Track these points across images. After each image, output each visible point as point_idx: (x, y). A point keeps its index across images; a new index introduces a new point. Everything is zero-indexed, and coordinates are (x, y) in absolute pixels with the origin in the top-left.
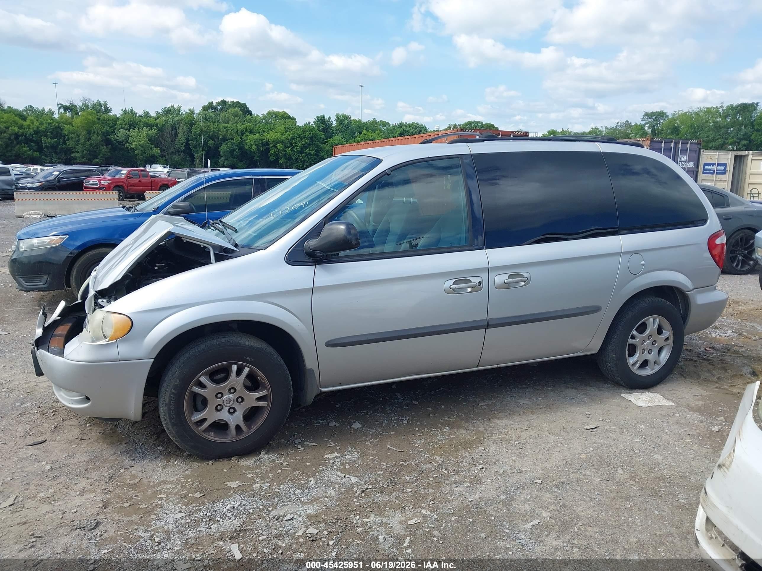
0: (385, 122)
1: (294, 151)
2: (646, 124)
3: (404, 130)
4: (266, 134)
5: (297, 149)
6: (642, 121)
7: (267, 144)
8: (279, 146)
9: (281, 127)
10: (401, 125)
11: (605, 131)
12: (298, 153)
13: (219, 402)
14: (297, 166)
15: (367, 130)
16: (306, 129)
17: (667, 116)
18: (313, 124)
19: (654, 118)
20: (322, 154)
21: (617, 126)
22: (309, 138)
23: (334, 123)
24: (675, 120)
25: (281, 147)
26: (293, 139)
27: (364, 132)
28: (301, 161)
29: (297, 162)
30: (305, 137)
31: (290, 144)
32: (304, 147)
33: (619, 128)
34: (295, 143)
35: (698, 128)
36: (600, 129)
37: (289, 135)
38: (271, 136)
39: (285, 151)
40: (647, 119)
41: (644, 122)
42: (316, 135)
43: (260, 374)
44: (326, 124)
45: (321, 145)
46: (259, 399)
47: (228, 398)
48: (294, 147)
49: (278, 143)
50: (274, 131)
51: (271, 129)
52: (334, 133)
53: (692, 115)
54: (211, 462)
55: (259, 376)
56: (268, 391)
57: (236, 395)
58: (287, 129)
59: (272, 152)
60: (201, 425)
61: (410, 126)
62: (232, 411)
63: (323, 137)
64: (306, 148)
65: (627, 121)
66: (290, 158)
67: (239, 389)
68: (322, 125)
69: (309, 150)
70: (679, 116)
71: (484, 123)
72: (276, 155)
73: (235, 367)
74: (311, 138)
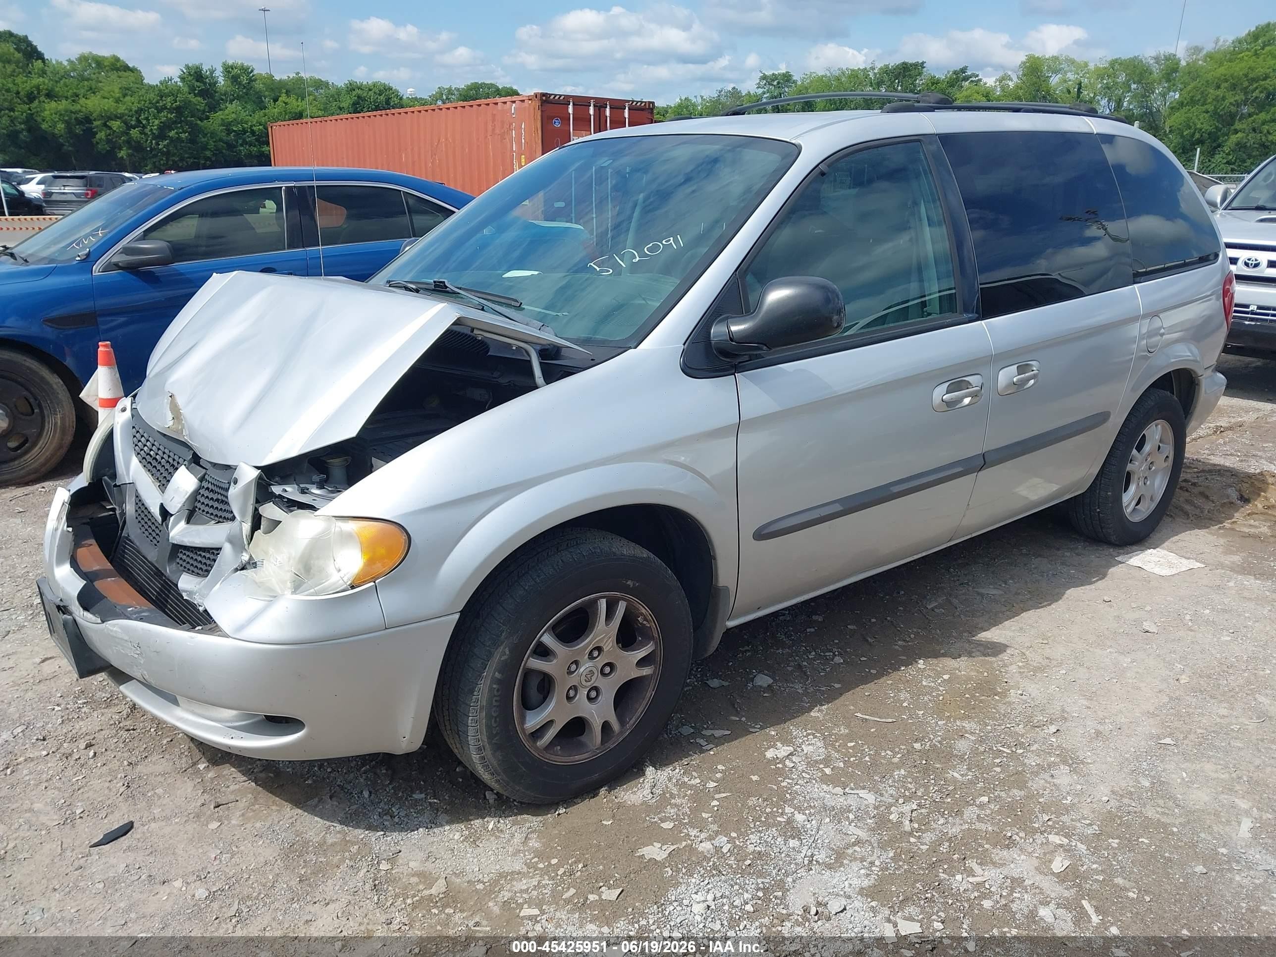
0: (320, 80)
1: (146, 134)
2: (764, 93)
3: (359, 97)
4: (82, 101)
5: (152, 130)
6: (758, 88)
7: (88, 120)
8: (116, 125)
9: (113, 84)
10: (352, 88)
11: (702, 104)
12: (155, 137)
13: (573, 680)
14: (154, 163)
15: (288, 93)
16: (164, 91)
17: (795, 82)
18: (179, 80)
19: (775, 83)
20: (203, 140)
21: (719, 96)
22: (174, 109)
23: (221, 81)
24: (807, 88)
25: (119, 127)
26: (140, 111)
27: (283, 98)
28: (163, 153)
29: (155, 156)
30: (166, 108)
31: (136, 119)
32: (165, 127)
33: (723, 99)
34: (147, 119)
35: (841, 102)
36: (694, 100)
37: (131, 103)
38: (93, 104)
39: (127, 134)
40: (765, 84)
41: (760, 91)
42: (187, 104)
43: (644, 611)
44: (205, 83)
45: (199, 122)
46: (642, 663)
47: (588, 670)
48: (144, 127)
49: (110, 119)
50: (99, 95)
51: (93, 91)
52: (222, 100)
53: (830, 80)
54: (562, 811)
55: (642, 614)
56: (656, 644)
57: (601, 661)
58: (126, 91)
59: (101, 135)
60: (542, 737)
61: (370, 90)
62: (593, 695)
63: (201, 107)
64: (171, 129)
65: (734, 88)
66: (137, 147)
67: (608, 649)
68: (198, 84)
69: (177, 133)
70: (811, 82)
71: (500, 87)
72: (109, 141)
73: (603, 604)
74: (179, 110)
